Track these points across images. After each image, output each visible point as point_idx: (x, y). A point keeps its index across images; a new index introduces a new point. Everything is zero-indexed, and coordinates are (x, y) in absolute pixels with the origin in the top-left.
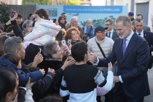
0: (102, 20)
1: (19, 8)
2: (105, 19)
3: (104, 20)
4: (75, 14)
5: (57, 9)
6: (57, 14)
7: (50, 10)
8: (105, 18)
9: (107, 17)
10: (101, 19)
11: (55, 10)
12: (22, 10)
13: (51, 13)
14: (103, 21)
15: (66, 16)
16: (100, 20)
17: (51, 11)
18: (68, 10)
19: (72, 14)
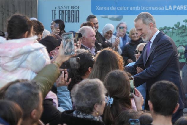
0: (170, 28)
1: (2, 6)
2: (176, 26)
3: (173, 28)
4: (116, 16)
5: (78, 7)
6: (78, 18)
7: (65, 9)
8: (176, 23)
9: (179, 21)
10: (168, 26)
11: (74, 9)
12: (8, 11)
13: (66, 14)
14: (171, 30)
15: (97, 23)
16: (165, 28)
17: (67, 12)
18: (101, 8)
19: (110, 16)
